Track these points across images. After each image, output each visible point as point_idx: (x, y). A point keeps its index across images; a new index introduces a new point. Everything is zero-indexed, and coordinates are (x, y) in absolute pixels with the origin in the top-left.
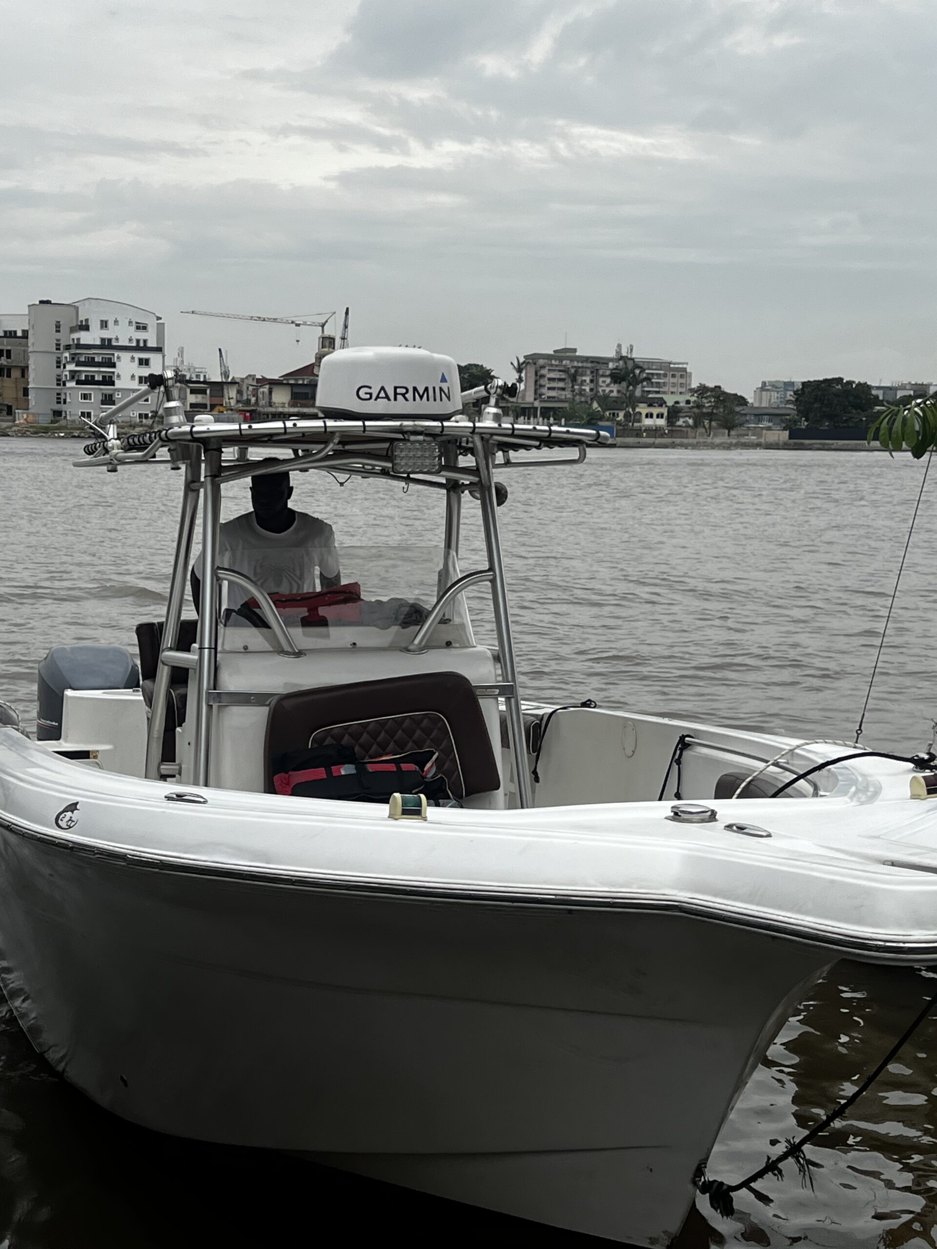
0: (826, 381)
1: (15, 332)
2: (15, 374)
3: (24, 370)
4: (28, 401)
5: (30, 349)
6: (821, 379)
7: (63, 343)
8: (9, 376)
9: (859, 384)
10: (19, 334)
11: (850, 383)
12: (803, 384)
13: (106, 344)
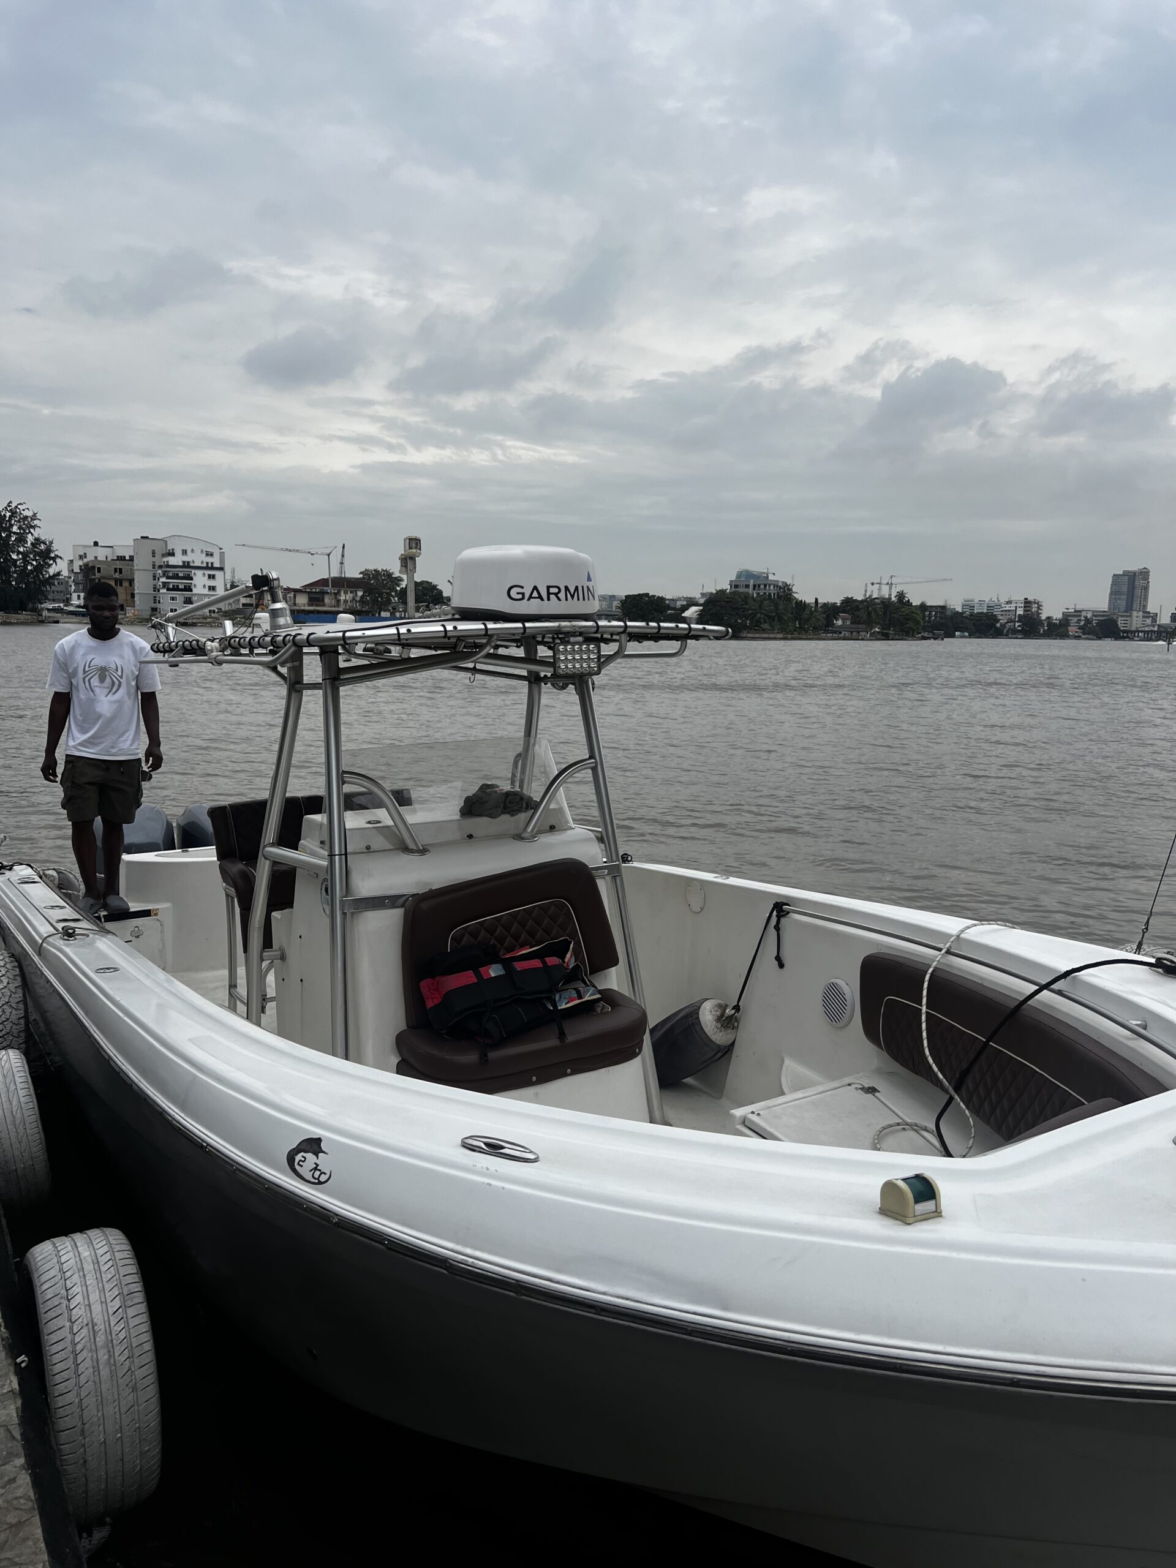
0: (639, 595)
1: (125, 557)
2: (126, 584)
3: (131, 582)
4: (134, 602)
5: (135, 568)
6: (636, 593)
7: (157, 564)
8: (121, 585)
9: (659, 597)
10: (127, 558)
11: (654, 596)
12: (626, 596)
13: (186, 565)
